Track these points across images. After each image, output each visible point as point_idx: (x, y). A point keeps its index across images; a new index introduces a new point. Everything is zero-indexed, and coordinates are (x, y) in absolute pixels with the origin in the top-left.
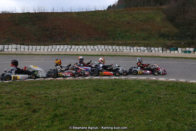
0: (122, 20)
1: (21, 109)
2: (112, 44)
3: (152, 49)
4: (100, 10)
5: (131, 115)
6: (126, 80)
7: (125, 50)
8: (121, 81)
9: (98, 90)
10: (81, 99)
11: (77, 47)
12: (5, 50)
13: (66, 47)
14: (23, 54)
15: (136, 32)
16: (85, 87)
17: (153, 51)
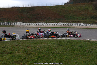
0: (72, 10)
1: (22, 53)
2: (67, 22)
3: (87, 24)
4: (61, 5)
5: (77, 58)
6: (74, 40)
7: (73, 25)
8: (71, 40)
9: (60, 45)
10: (51, 49)
11: (49, 23)
12: (15, 25)
13: (44, 23)
14: (23, 27)
15: (79, 16)
16: (53, 43)
17: (88, 26)
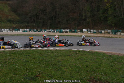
3: (3, 29)
17: (4, 31)
